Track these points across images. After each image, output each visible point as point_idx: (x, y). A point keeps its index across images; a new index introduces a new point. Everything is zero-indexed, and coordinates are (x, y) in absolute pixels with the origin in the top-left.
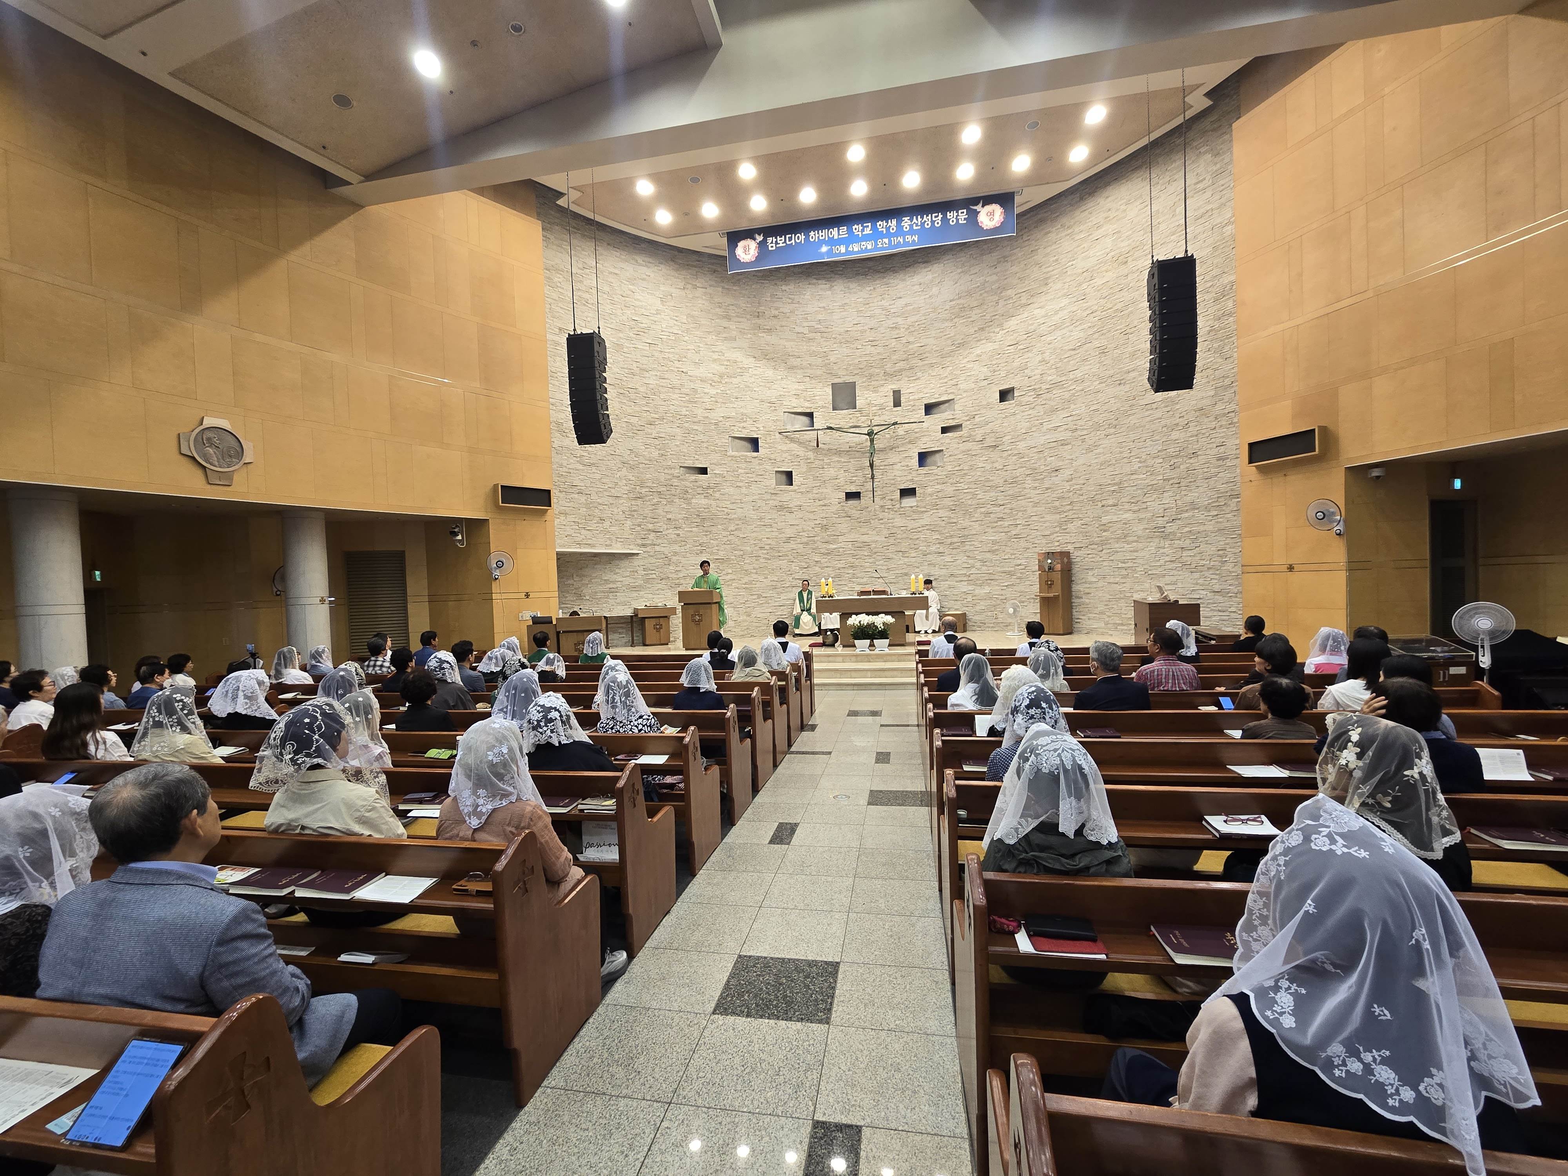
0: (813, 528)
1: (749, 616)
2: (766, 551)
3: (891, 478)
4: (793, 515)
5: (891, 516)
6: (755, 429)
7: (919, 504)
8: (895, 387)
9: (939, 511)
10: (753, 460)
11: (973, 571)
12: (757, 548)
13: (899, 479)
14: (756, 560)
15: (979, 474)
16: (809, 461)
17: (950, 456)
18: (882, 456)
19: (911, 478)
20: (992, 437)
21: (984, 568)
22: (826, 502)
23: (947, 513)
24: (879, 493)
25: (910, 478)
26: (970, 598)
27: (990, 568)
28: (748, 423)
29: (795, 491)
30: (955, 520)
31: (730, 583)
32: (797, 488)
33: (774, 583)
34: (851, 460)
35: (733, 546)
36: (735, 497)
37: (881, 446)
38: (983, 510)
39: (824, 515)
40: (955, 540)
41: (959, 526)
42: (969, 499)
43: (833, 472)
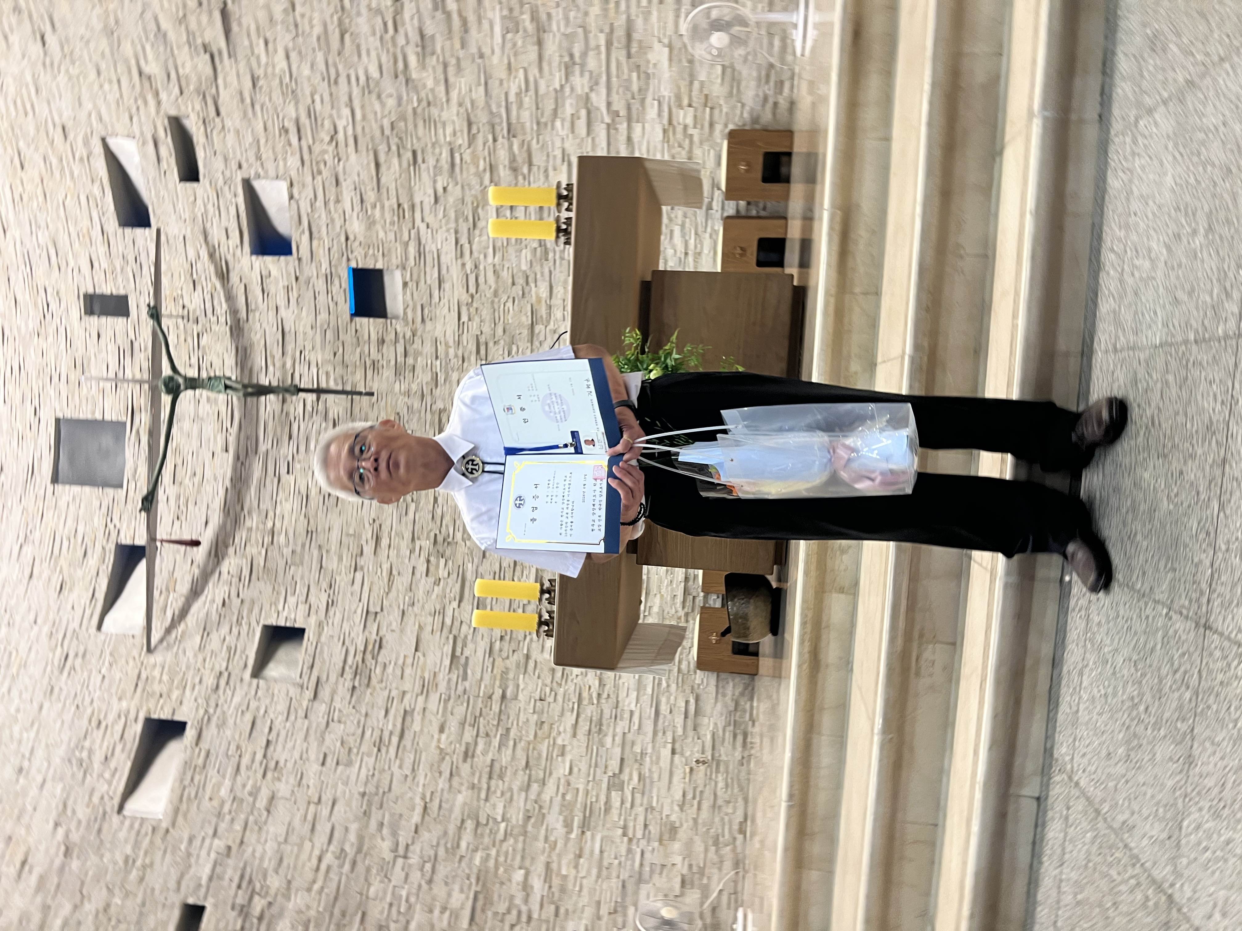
0: (437, 582)
1: (673, 830)
2: (481, 742)
3: (318, 338)
4: (389, 639)
5: (428, 348)
6: (119, 728)
7: (395, 261)
8: (76, 308)
9: (417, 201)
10: (204, 745)
11: (599, 100)
12: (465, 769)
13: (323, 316)
14: (501, 777)
15: (306, 71)
16: (246, 572)
17: (259, 158)
18: (259, 361)
19: (322, 281)
20: (199, 23)
21: (592, 63)
22: (368, 534)
23: (424, 175)
24: (359, 375)
25: (320, 285)
26: (685, 116)
27: (592, 44)
28: (97, 746)
29: (320, 625)
30: (445, 154)
31: (556, 882)
32: (313, 620)
33: (584, 727)
34: (262, 448)
35: (441, 852)
36: (297, 822)
37: (230, 360)
38: (413, 60)
39: (405, 546)
40: (503, 155)
41: (462, 140)
42: (383, 105)
43: (287, 506)
